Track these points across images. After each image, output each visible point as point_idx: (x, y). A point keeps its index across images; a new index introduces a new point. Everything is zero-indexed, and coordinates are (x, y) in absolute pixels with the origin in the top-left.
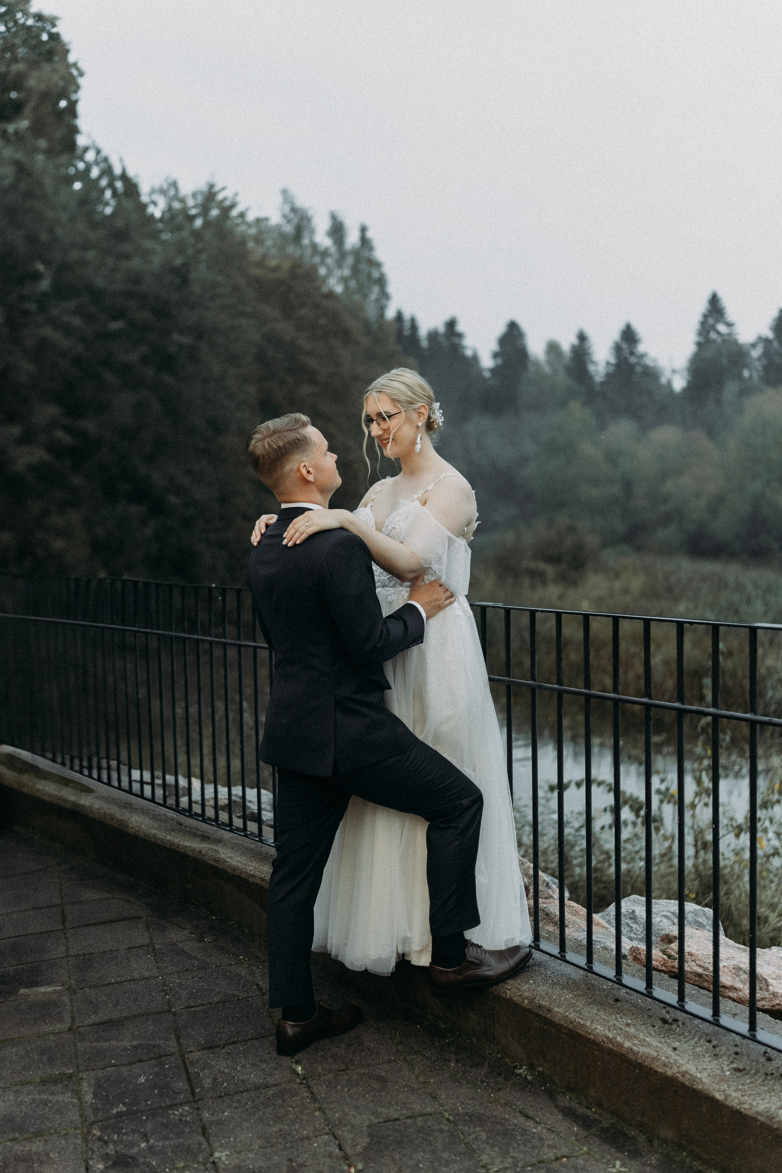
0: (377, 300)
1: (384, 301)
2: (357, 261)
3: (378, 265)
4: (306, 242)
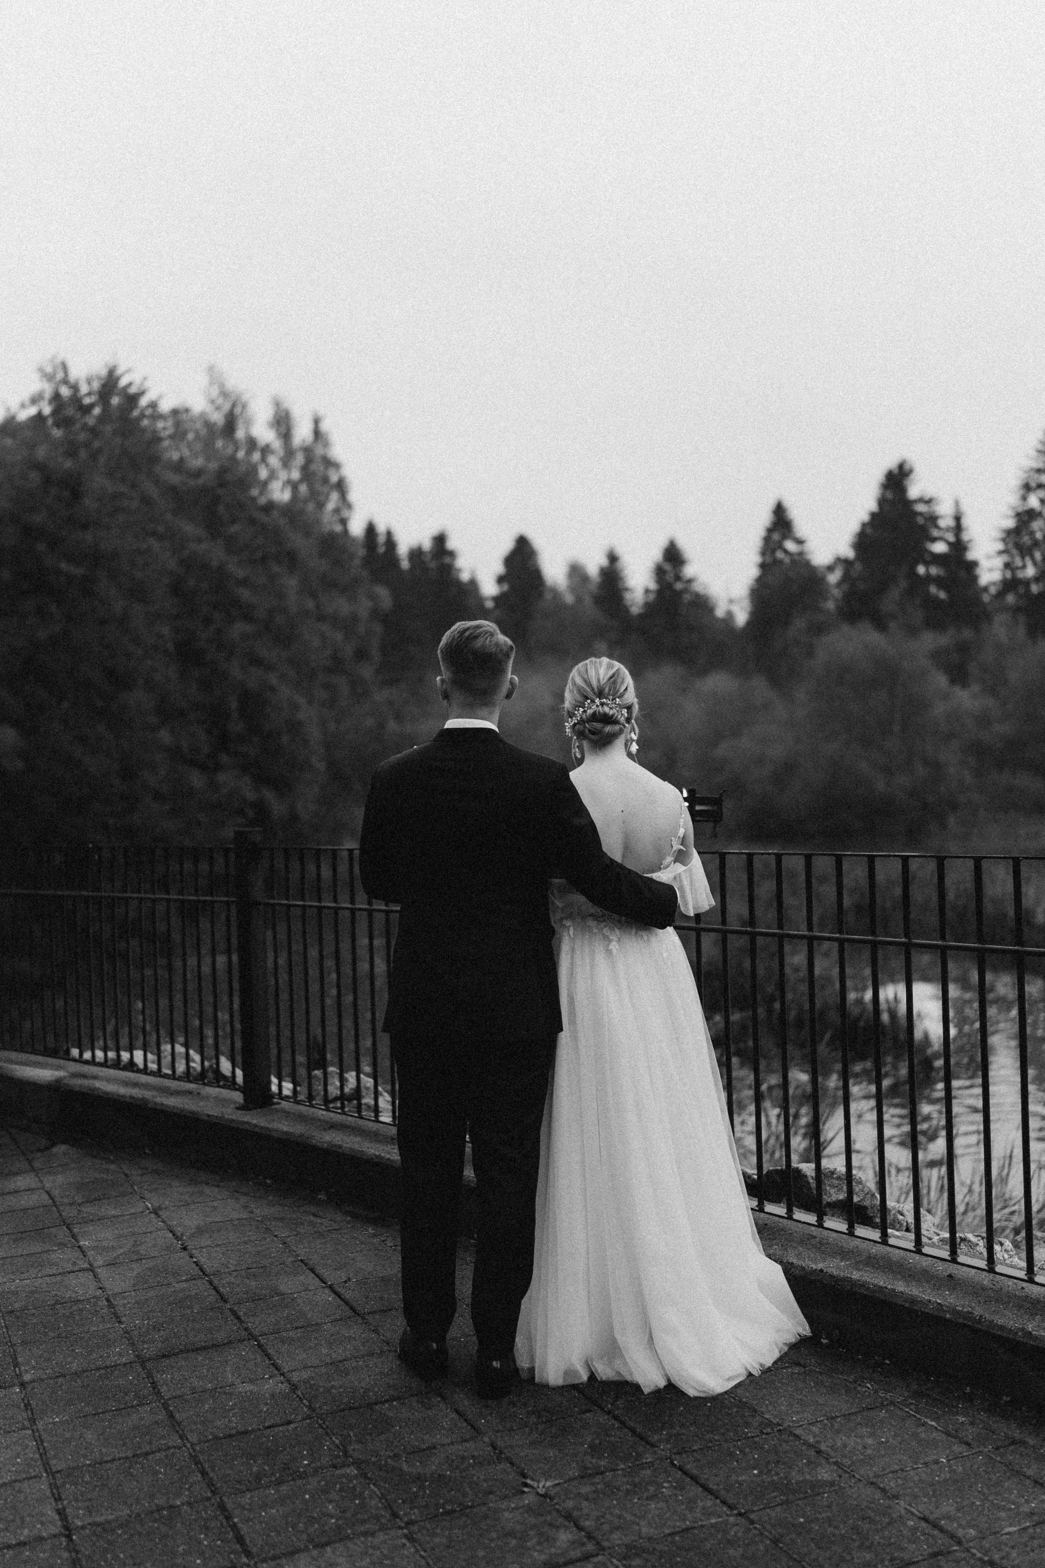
0: (337, 511)
1: (345, 513)
2: (309, 460)
3: (337, 466)
4: (240, 434)
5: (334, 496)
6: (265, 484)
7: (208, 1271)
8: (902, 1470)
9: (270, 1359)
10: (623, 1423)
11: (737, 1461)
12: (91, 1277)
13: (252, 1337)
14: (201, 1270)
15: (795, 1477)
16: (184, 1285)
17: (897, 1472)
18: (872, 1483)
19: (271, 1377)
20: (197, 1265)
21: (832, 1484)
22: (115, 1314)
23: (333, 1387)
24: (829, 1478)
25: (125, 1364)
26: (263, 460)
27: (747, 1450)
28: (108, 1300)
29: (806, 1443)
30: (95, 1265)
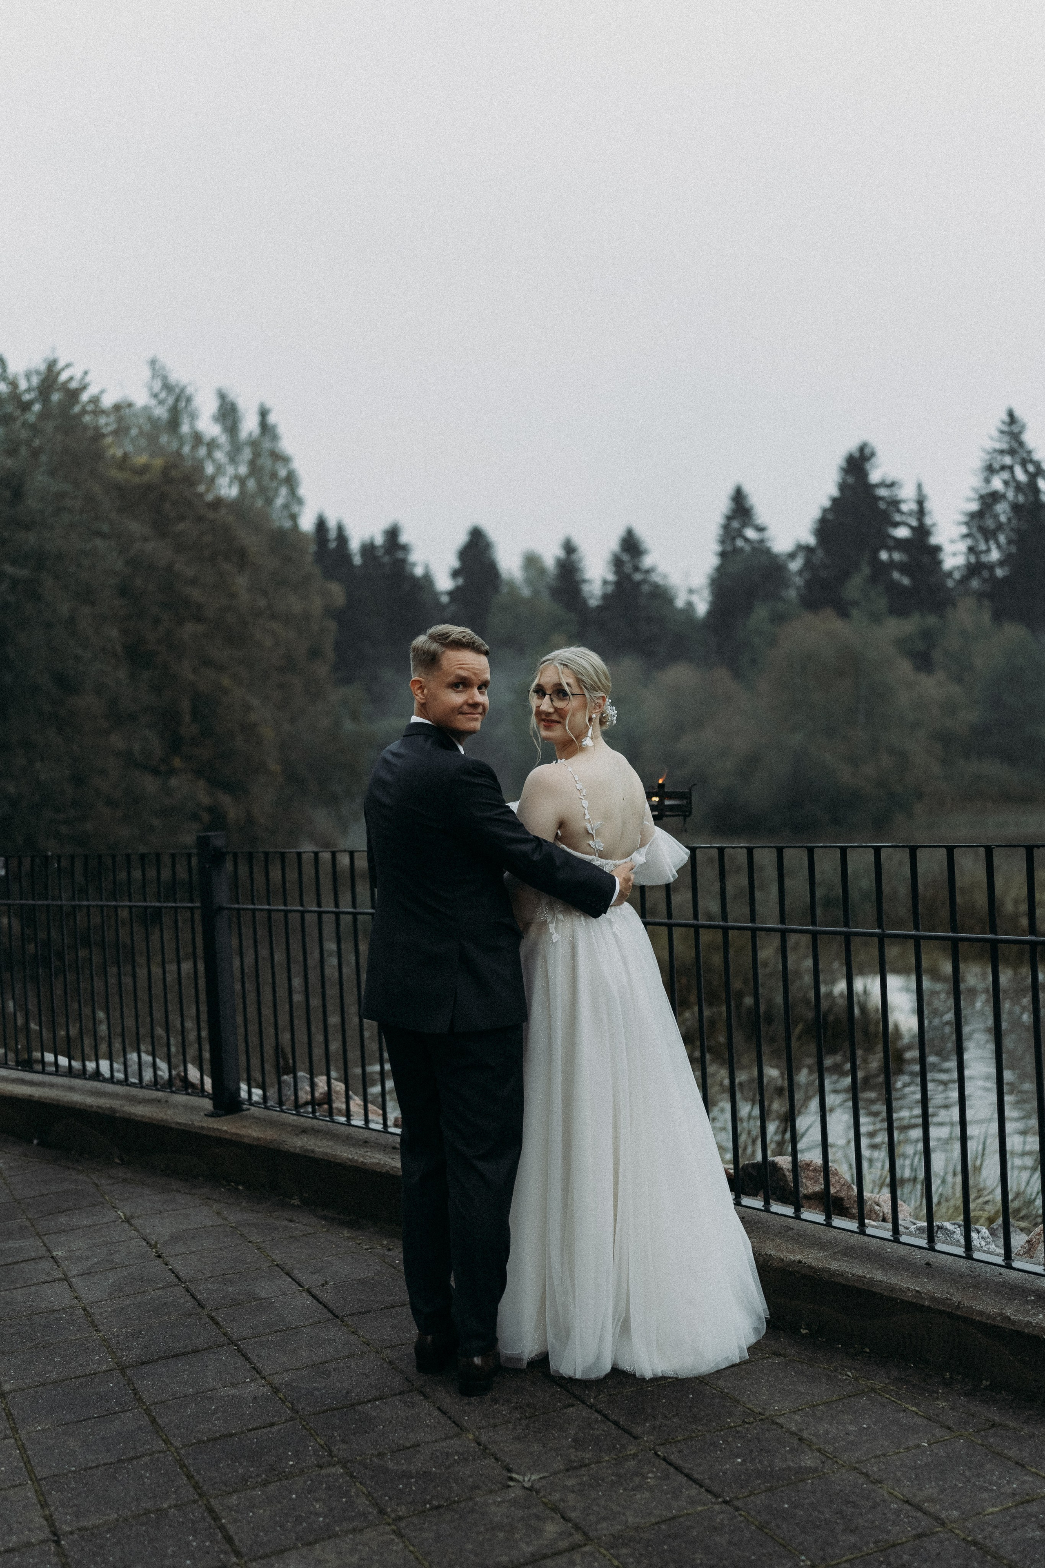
0: (286, 506)
1: (295, 509)
2: (256, 455)
3: (285, 460)
4: (185, 429)
5: (284, 491)
6: (212, 480)
7: (184, 1278)
8: (884, 1455)
9: (250, 1363)
10: (605, 1416)
11: (721, 1451)
12: (67, 1287)
13: (232, 1342)
14: (177, 1277)
15: (779, 1464)
16: (159, 1292)
17: (879, 1456)
18: (855, 1469)
19: (252, 1381)
20: (173, 1272)
21: (815, 1470)
22: (92, 1322)
23: (316, 1389)
24: (812, 1465)
25: (105, 1371)
26: (210, 455)
27: (730, 1439)
28: (84, 1309)
29: (788, 1431)
30: (70, 1274)
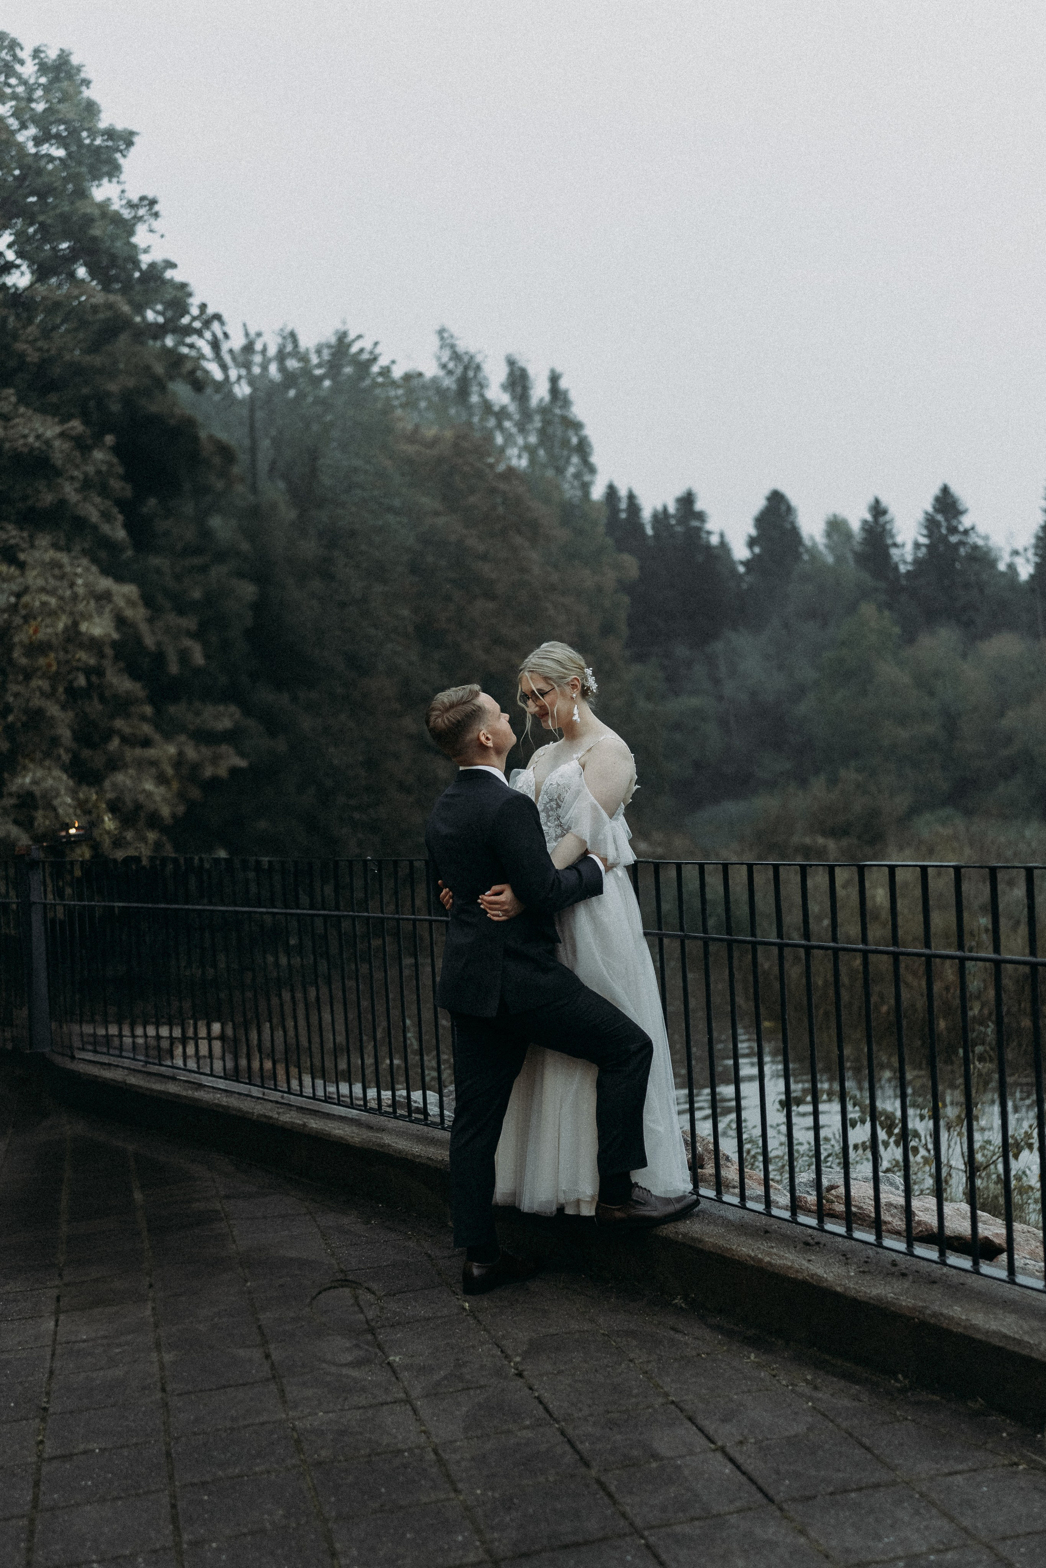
0: (577, 476)
1: (587, 476)
2: (547, 423)
3: (577, 426)
4: (474, 399)
5: (575, 460)
6: (502, 450)
26: (500, 426)
